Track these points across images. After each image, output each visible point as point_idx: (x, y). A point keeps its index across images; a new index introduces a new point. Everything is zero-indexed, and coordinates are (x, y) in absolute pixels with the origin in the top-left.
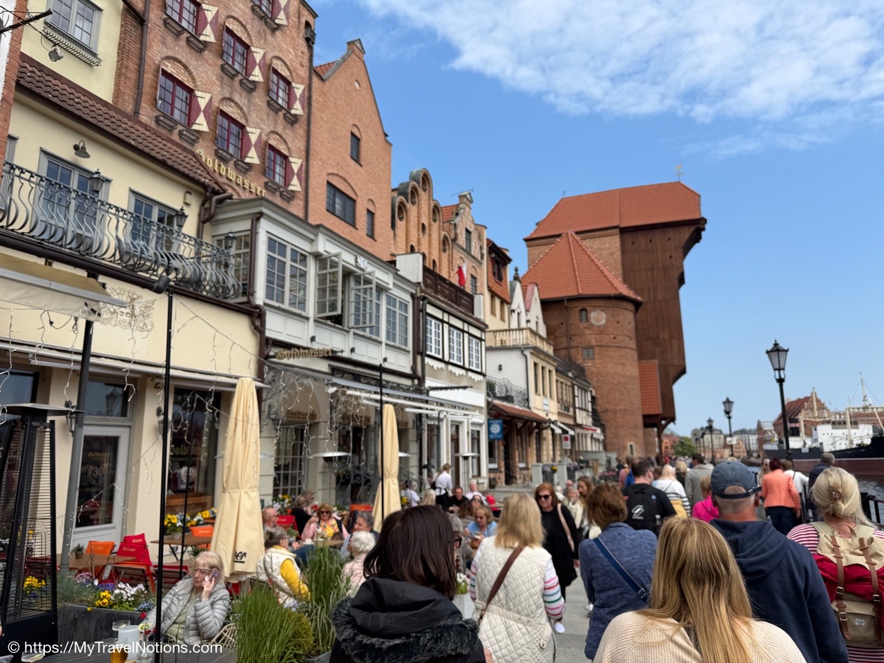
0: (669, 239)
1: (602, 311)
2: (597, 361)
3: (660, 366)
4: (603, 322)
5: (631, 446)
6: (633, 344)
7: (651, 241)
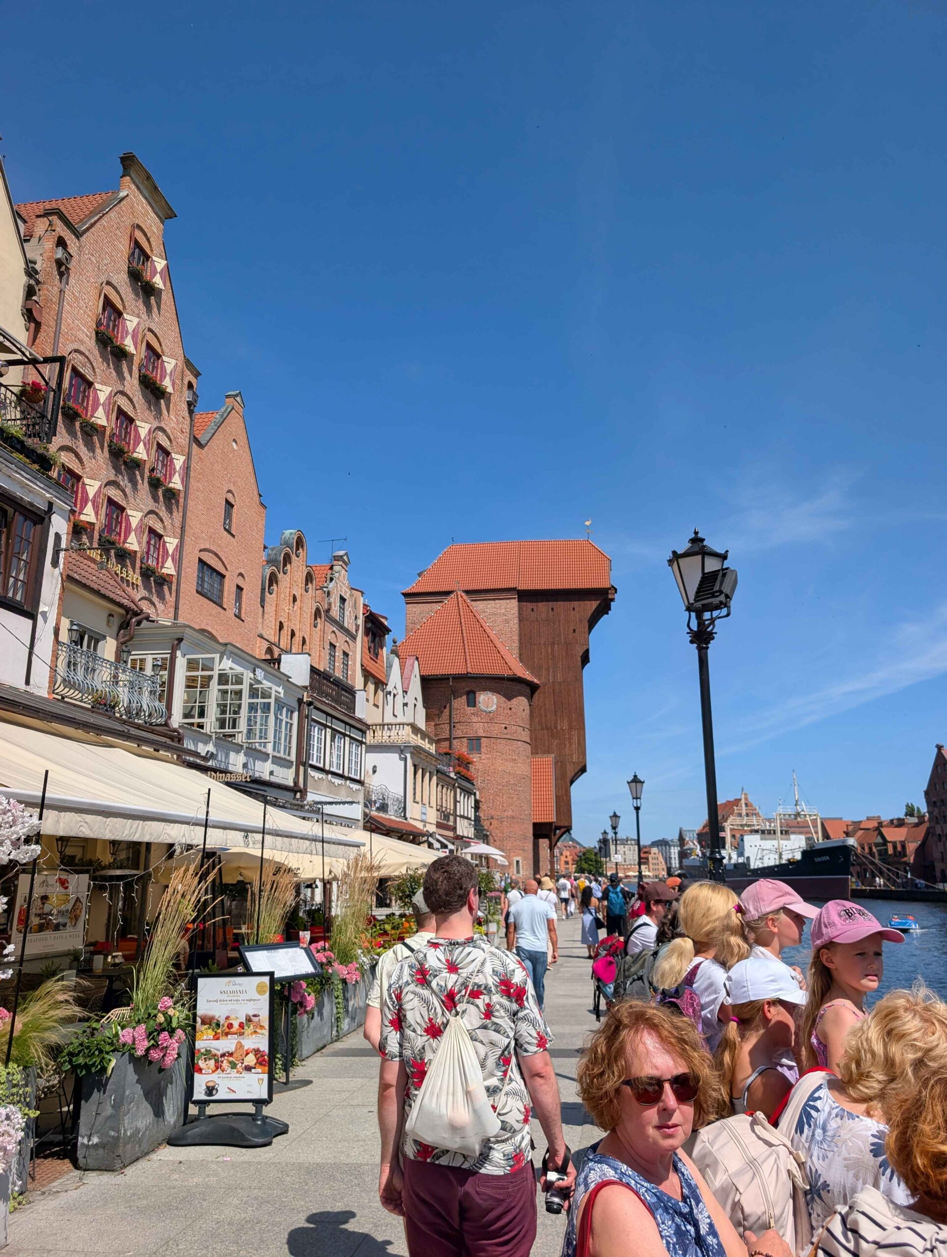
0: (574, 609)
1: (493, 694)
2: (483, 757)
3: (556, 763)
4: (494, 707)
5: (518, 862)
6: (525, 736)
7: (553, 609)
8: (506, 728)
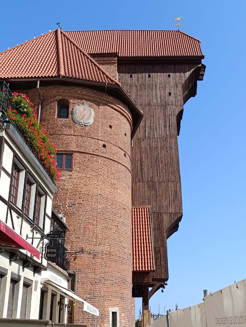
0: (169, 76)
1: (90, 106)
2: (74, 174)
5: (114, 314)
6: (127, 162)
7: (149, 76)
8: (104, 146)
